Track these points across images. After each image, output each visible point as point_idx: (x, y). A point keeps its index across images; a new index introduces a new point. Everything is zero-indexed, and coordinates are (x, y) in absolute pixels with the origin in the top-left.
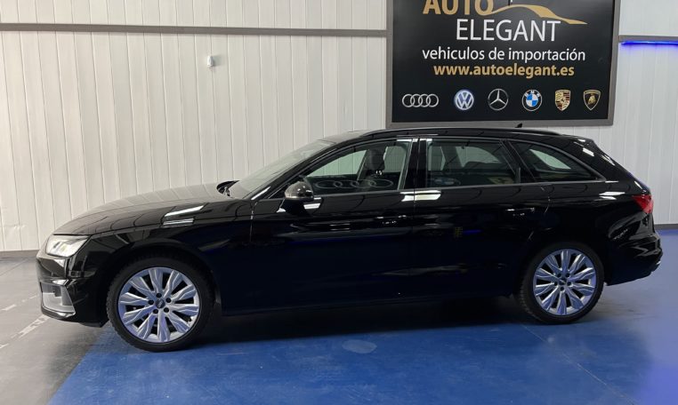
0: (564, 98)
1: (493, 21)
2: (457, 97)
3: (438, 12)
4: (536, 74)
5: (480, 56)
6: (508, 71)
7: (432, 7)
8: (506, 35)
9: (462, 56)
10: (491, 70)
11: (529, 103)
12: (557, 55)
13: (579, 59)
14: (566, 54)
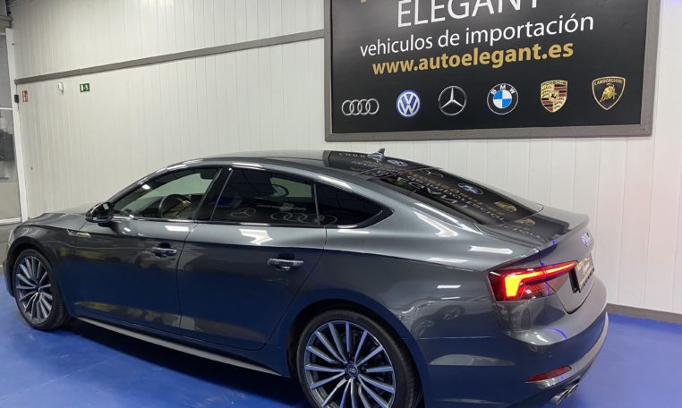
0: (557, 93)
2: (400, 101)
4: (508, 60)
5: (427, 45)
6: (465, 60)
8: (462, 11)
9: (404, 48)
10: (441, 61)
11: (498, 103)
12: (542, 28)
13: (582, 29)
14: (558, 23)
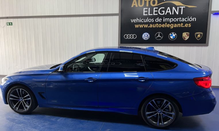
0: (187, 36)
1: (157, 8)
2: (143, 35)
3: (137, 6)
4: (174, 27)
5: (152, 21)
6: (163, 26)
7: (135, 4)
8: (162, 13)
9: (145, 21)
10: (156, 25)
11: (172, 37)
12: (184, 19)
13: (193, 21)
14: (187, 19)
